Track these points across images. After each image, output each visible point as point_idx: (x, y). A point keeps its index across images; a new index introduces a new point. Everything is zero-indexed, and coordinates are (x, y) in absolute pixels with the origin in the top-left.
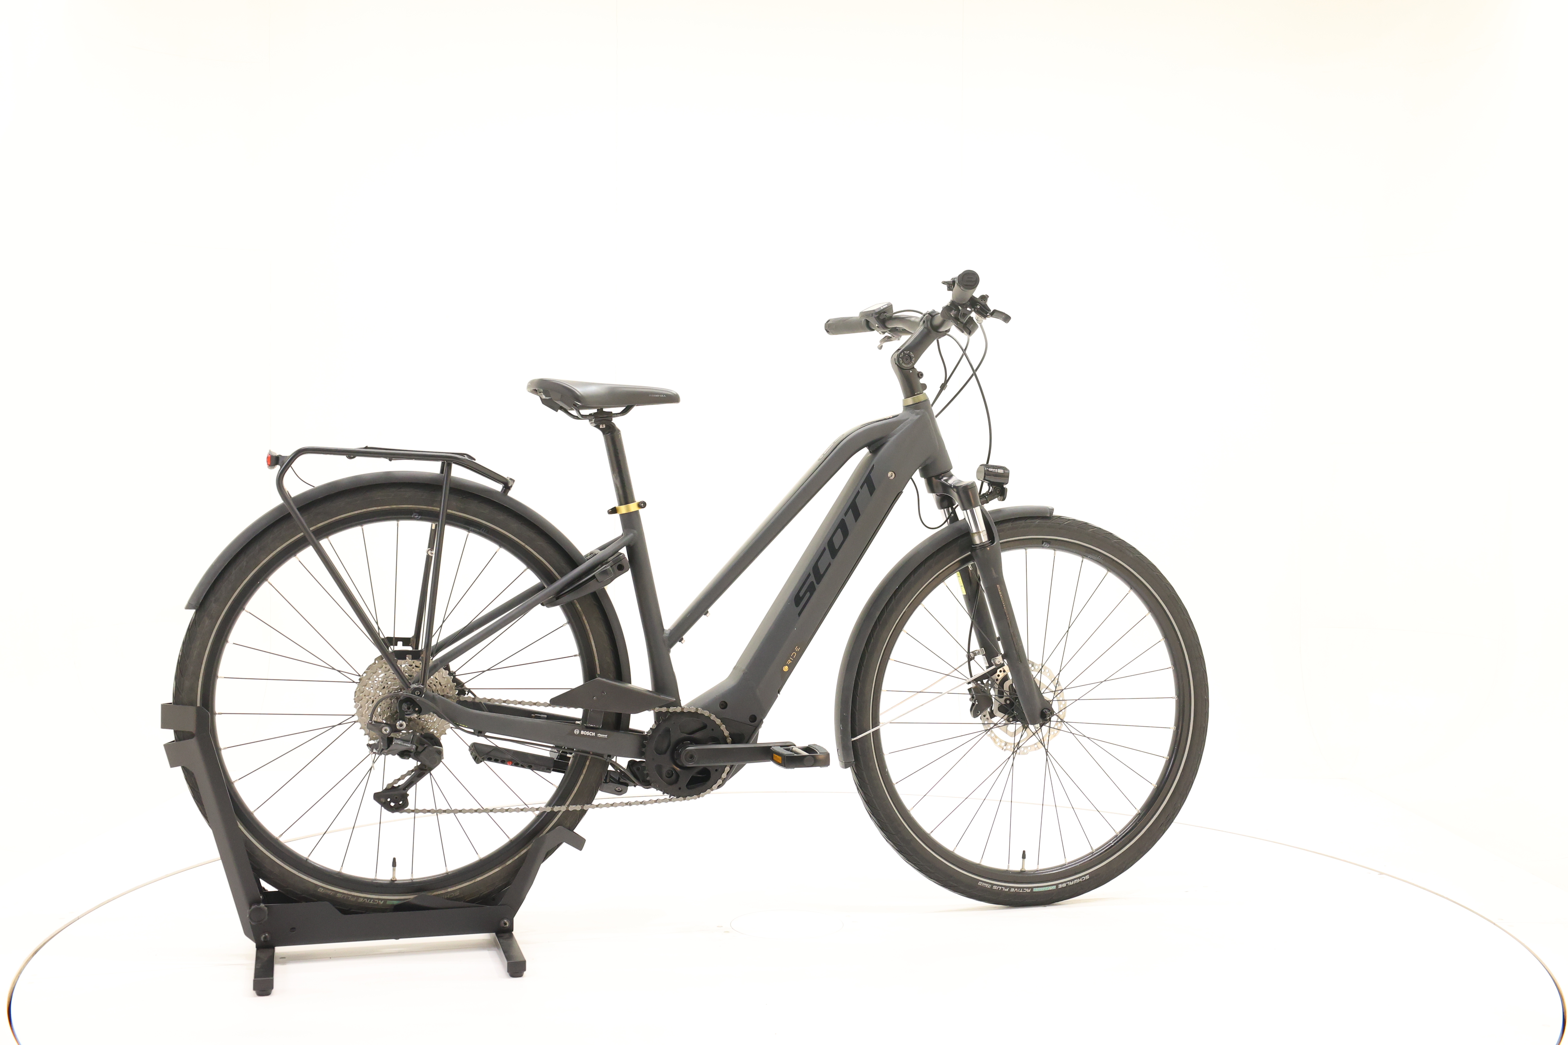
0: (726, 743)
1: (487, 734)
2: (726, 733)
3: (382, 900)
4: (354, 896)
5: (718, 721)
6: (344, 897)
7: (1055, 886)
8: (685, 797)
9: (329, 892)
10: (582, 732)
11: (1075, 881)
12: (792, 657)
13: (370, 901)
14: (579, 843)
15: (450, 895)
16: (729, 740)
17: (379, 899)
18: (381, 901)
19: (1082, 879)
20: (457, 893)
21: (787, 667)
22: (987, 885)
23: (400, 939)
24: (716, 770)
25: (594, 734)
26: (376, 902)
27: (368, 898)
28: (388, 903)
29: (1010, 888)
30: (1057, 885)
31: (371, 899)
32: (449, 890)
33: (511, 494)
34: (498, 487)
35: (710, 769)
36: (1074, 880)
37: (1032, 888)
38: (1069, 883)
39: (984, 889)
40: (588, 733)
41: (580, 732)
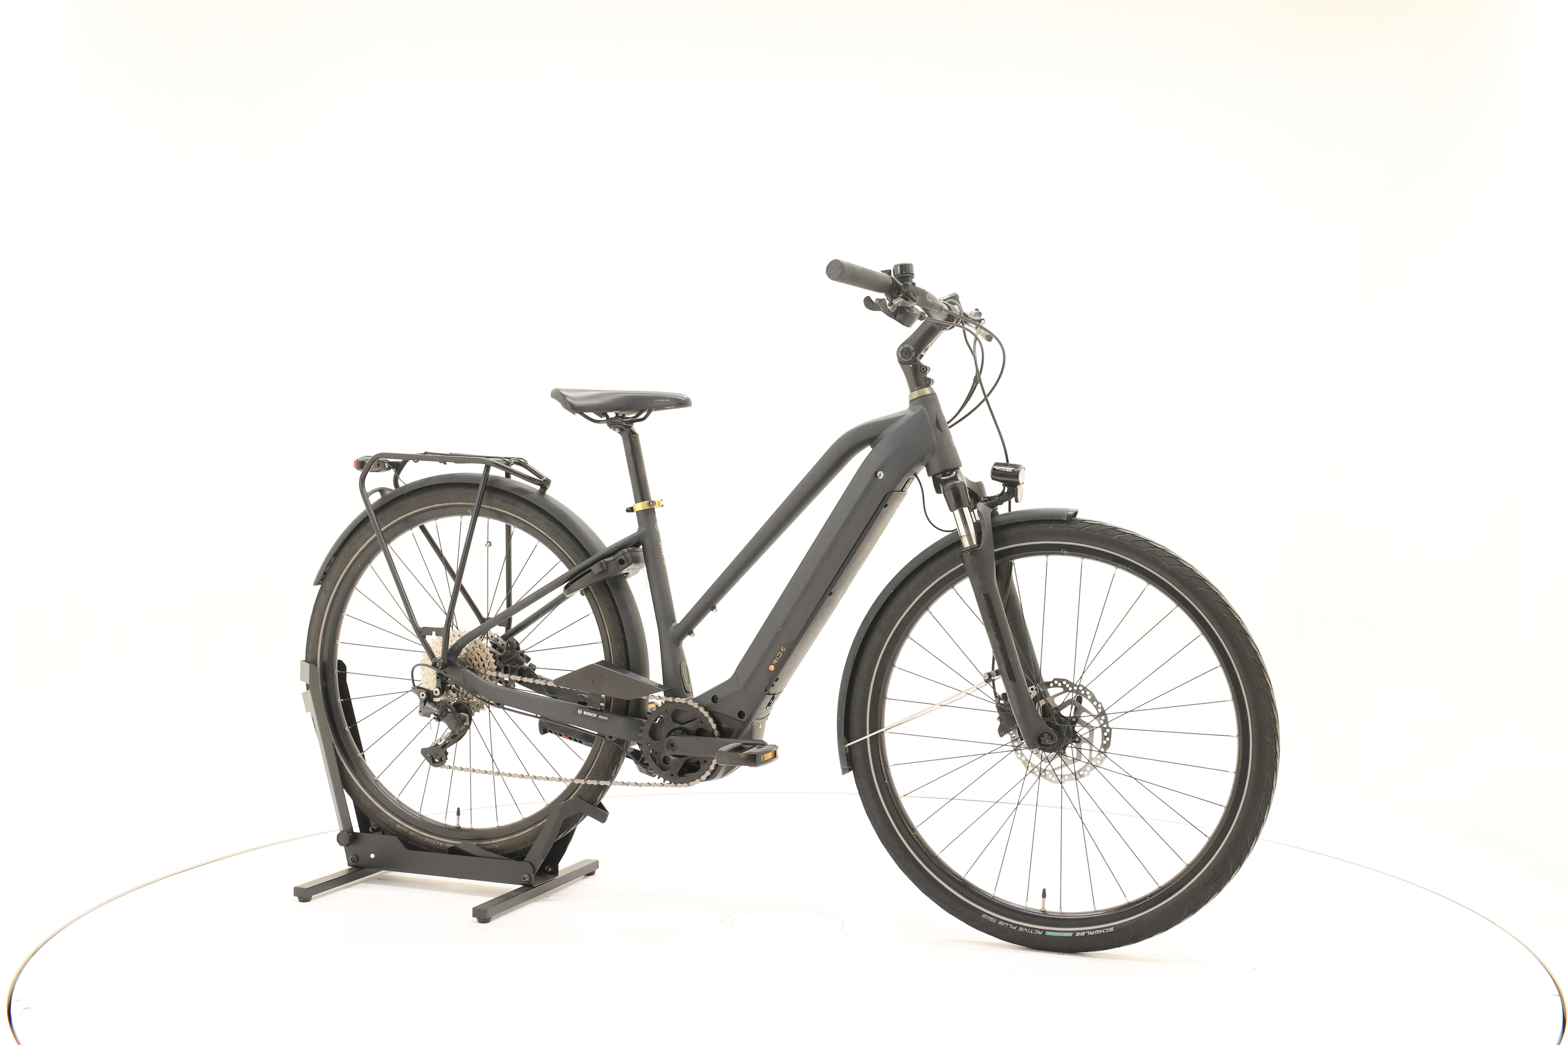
1: (505, 706)
3: (442, 842)
4: (422, 835)
6: (415, 835)
8: (676, 784)
10: (585, 713)
11: (1097, 931)
13: (433, 842)
15: (492, 847)
17: (440, 841)
19: (1105, 931)
22: (992, 919)
24: (705, 762)
25: (595, 715)
27: (432, 839)
29: (1019, 926)
30: (1074, 932)
31: (434, 840)
32: (493, 842)
36: (1095, 930)
37: (1045, 931)
41: (583, 712)
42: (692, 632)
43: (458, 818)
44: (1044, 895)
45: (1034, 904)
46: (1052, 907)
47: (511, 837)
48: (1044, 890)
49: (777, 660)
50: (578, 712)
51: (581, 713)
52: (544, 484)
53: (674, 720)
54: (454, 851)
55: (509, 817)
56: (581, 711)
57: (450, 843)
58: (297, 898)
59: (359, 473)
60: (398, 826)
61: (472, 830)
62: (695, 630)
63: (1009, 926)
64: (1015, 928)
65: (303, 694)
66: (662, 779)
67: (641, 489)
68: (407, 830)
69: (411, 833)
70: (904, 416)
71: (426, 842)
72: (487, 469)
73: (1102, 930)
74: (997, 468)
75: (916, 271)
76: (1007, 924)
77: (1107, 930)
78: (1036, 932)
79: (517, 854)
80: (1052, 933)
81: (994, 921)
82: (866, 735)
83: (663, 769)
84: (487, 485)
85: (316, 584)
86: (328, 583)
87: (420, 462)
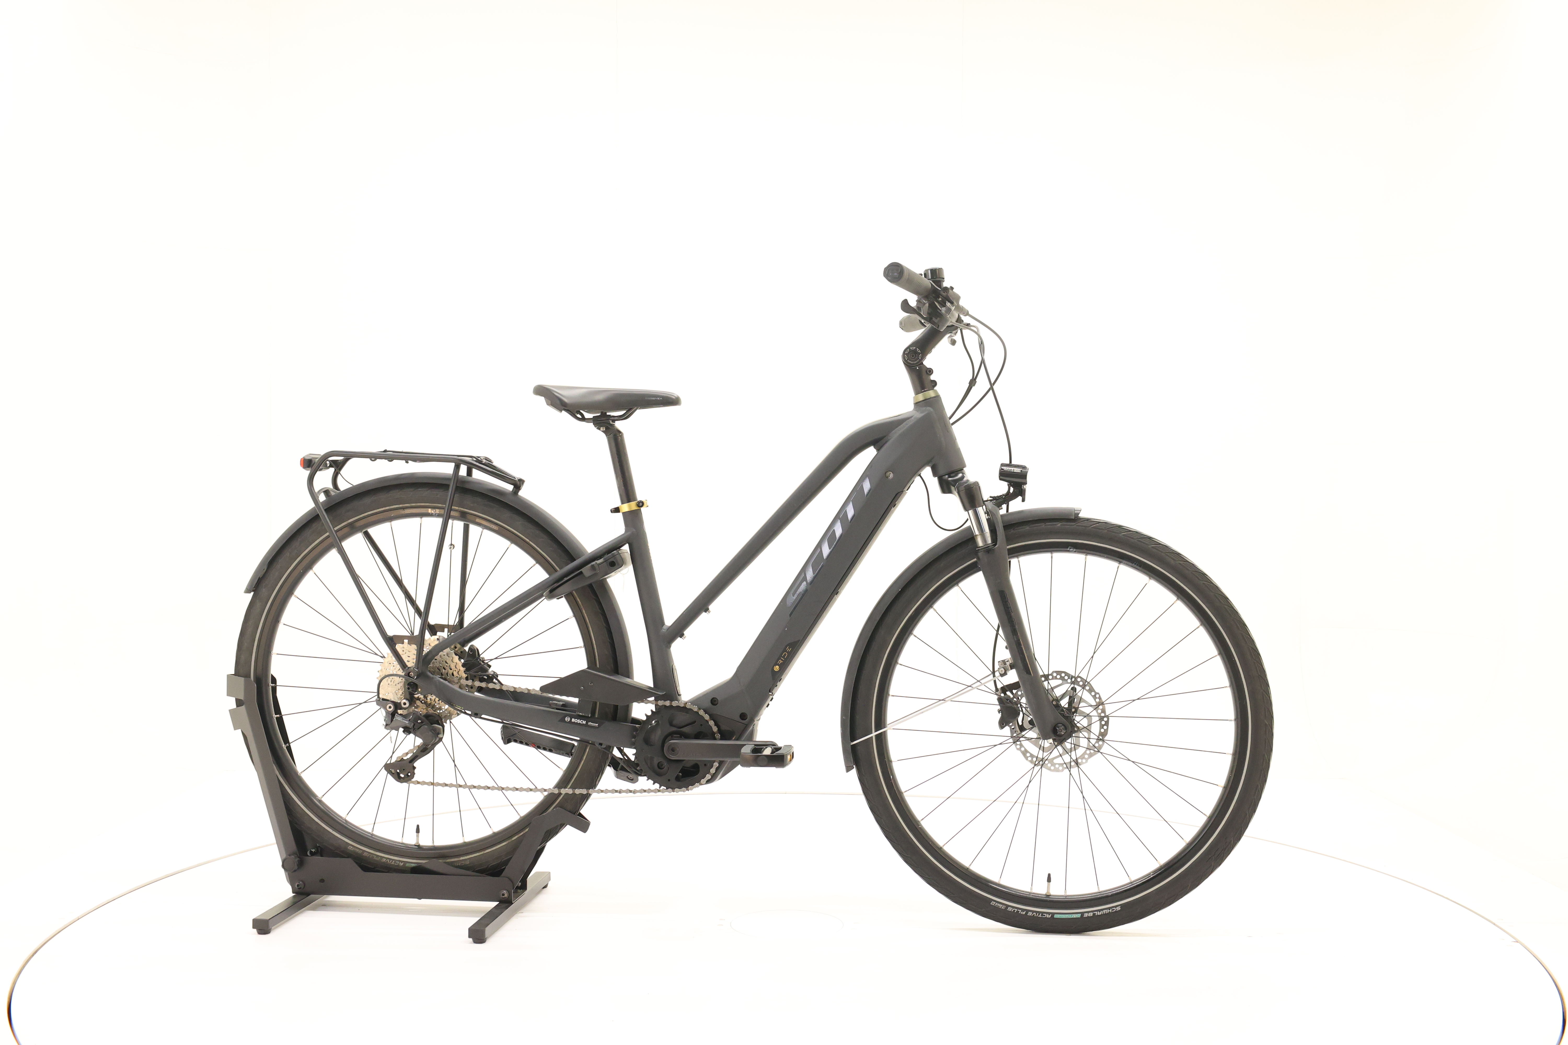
0: (715, 739)
2: (715, 729)
4: (378, 856)
5: (707, 717)
7: (1080, 915)
8: (673, 789)
9: (358, 850)
11: (1104, 911)
12: (784, 657)
13: (392, 862)
14: (583, 825)
16: (718, 736)
17: (400, 861)
18: (402, 863)
19: (1112, 910)
20: (468, 862)
21: (777, 667)
23: (422, 900)
26: (397, 863)
27: (390, 859)
28: (407, 865)
29: (1027, 911)
30: (1082, 914)
33: (522, 493)
34: (510, 488)
35: (699, 763)
36: (1102, 910)
37: (1053, 914)
38: (1096, 912)
39: (997, 909)
40: (579, 721)
42: (683, 634)
43: (418, 836)
44: (1049, 880)
45: (1040, 889)
46: (1057, 890)
47: (482, 853)
48: (1049, 875)
49: (782, 660)
50: (566, 720)
51: (569, 720)
52: (518, 484)
53: (671, 725)
54: (417, 870)
55: (477, 831)
56: (569, 718)
57: (412, 862)
58: (255, 930)
59: (307, 473)
60: (350, 848)
61: (434, 848)
62: (686, 632)
63: (1018, 912)
64: (1024, 913)
65: (230, 711)
66: (657, 786)
67: (627, 490)
68: (360, 852)
69: (365, 854)
70: (912, 417)
71: (384, 863)
72: (457, 468)
73: (1110, 910)
74: (1005, 468)
75: (946, 275)
76: (1016, 910)
77: (1114, 910)
78: (1045, 915)
79: (494, 870)
80: (1060, 915)
81: (1003, 907)
82: (872, 733)
83: (659, 775)
84: (458, 485)
85: (248, 591)
86: (264, 591)
87: (378, 460)
